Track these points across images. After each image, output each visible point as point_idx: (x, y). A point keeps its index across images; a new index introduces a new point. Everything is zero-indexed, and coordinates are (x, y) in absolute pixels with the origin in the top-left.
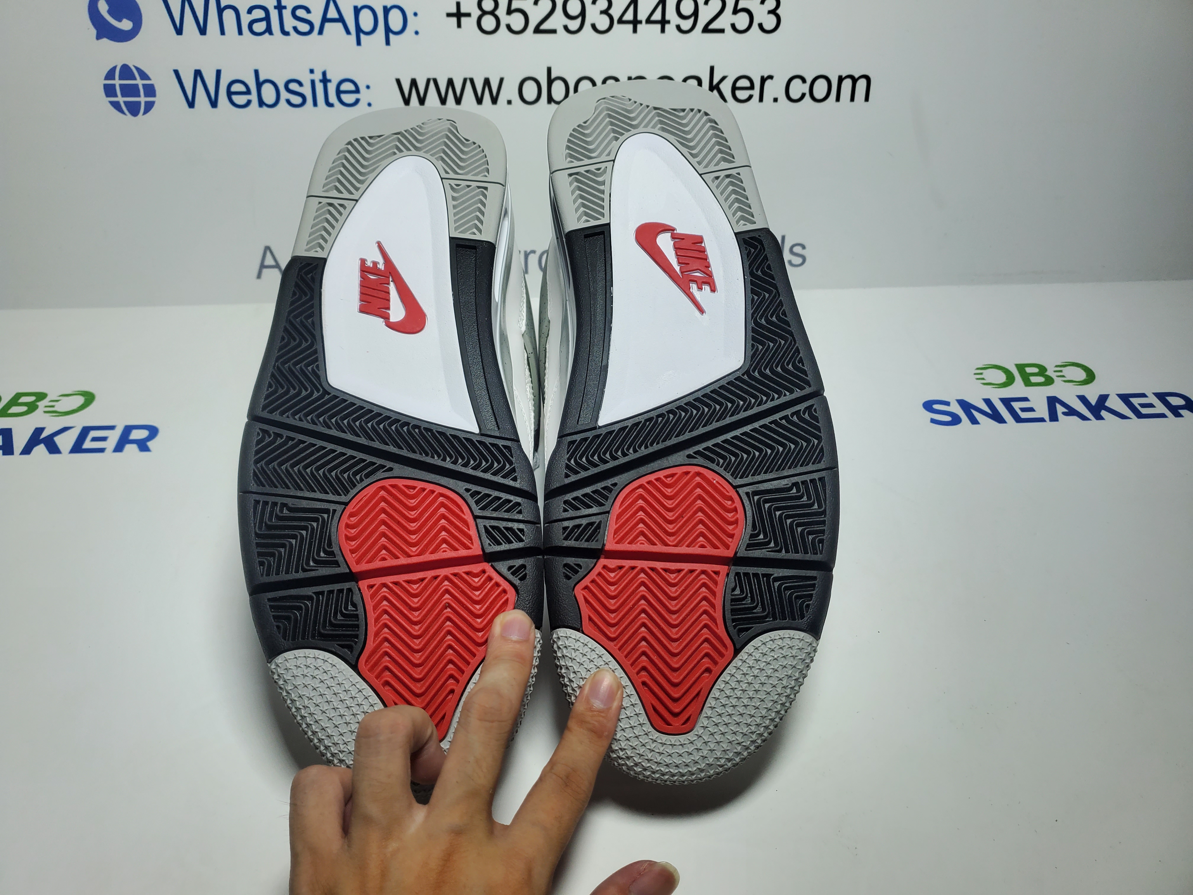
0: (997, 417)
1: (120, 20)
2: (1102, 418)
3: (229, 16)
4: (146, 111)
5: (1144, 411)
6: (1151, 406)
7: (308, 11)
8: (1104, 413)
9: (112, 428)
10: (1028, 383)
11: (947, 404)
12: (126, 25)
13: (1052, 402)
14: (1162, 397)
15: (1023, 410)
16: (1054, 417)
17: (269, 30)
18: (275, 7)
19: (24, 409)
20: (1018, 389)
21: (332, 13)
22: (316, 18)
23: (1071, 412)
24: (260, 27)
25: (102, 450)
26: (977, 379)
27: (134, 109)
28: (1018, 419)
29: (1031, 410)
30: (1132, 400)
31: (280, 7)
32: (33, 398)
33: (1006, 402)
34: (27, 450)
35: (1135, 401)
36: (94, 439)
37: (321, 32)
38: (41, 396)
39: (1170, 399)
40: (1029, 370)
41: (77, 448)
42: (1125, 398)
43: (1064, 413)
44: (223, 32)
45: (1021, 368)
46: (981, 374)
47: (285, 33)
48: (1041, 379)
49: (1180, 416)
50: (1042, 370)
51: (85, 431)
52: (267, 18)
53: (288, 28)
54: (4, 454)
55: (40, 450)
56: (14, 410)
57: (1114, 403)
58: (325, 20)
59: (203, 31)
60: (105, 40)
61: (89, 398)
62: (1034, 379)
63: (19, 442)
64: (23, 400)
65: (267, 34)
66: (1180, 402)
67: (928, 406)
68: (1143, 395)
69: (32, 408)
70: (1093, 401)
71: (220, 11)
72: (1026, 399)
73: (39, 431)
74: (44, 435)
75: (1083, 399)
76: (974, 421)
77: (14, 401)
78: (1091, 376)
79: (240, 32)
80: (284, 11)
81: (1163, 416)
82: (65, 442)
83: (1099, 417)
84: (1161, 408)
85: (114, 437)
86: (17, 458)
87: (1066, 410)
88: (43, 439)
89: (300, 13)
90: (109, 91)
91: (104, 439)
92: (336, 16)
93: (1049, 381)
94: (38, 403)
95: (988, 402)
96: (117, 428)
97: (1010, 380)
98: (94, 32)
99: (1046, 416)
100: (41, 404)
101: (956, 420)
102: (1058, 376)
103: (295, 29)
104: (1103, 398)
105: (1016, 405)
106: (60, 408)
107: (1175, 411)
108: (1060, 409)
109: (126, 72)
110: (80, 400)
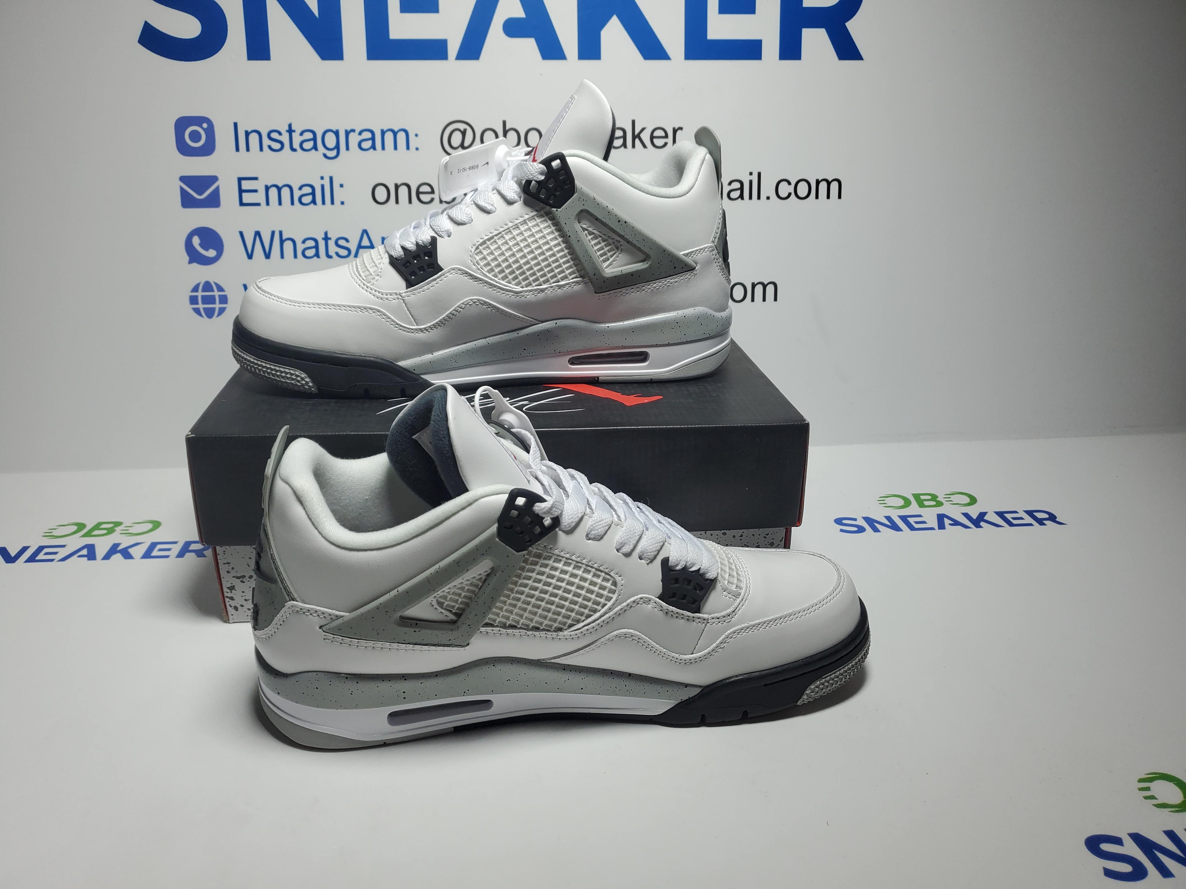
0: (895, 527)
1: (207, 250)
2: (981, 527)
3: (288, 245)
4: (220, 314)
5: (1015, 522)
6: (1021, 518)
7: (347, 240)
8: (982, 524)
9: (176, 543)
10: (921, 504)
11: (855, 520)
12: (211, 253)
13: (941, 518)
14: (1030, 513)
15: (916, 523)
16: (941, 526)
17: (317, 255)
18: (323, 239)
19: (105, 532)
20: (914, 509)
21: (365, 242)
22: (353, 247)
23: (956, 523)
24: (311, 253)
25: (167, 557)
26: (880, 504)
27: (210, 313)
28: (912, 528)
29: (924, 522)
30: (1006, 515)
31: (326, 239)
32: (111, 525)
33: (904, 518)
34: (107, 557)
35: (1009, 516)
36: (160, 550)
37: (356, 256)
38: (118, 524)
39: (1035, 514)
40: (922, 497)
41: (147, 555)
42: (1001, 514)
43: (950, 524)
44: (282, 257)
45: (917, 497)
46: (884, 500)
47: (329, 256)
48: (934, 503)
49: (1045, 524)
50: (934, 497)
51: (153, 545)
52: (317, 247)
53: (332, 253)
54: (88, 559)
55: (118, 557)
56: (96, 532)
57: (991, 517)
58: (360, 247)
59: (268, 256)
60: (195, 265)
61: (156, 525)
62: (926, 503)
63: (101, 551)
64: (103, 526)
65: (315, 258)
66: (1047, 516)
67: (839, 521)
68: (1016, 512)
69: (110, 531)
70: (975, 517)
71: (282, 242)
72: (920, 516)
73: (116, 546)
74: (120, 548)
75: (966, 515)
76: (876, 530)
77: (97, 527)
78: (973, 500)
79: (295, 256)
80: (329, 241)
81: (1031, 525)
82: (137, 552)
83: (978, 526)
84: (1028, 519)
85: (176, 549)
86: (99, 562)
87: (952, 523)
88: (119, 550)
89: (342, 243)
90: (193, 300)
91: (169, 550)
92: (368, 244)
93: (939, 504)
94: (116, 528)
95: (888, 518)
96: (178, 543)
97: (907, 503)
98: (187, 258)
99: (936, 527)
100: (118, 529)
101: (861, 529)
102: (946, 501)
103: (337, 254)
104: (982, 516)
105: (911, 520)
106: (132, 530)
107: (1041, 522)
108: (947, 522)
109: (208, 286)
110: (150, 526)
